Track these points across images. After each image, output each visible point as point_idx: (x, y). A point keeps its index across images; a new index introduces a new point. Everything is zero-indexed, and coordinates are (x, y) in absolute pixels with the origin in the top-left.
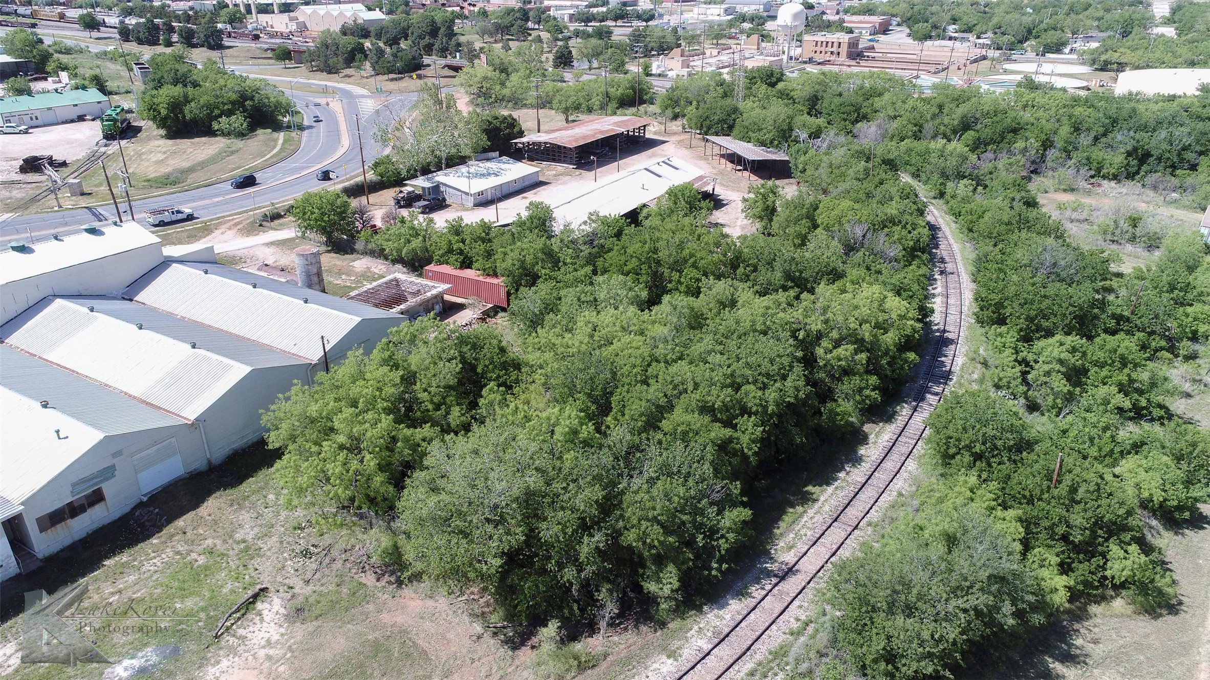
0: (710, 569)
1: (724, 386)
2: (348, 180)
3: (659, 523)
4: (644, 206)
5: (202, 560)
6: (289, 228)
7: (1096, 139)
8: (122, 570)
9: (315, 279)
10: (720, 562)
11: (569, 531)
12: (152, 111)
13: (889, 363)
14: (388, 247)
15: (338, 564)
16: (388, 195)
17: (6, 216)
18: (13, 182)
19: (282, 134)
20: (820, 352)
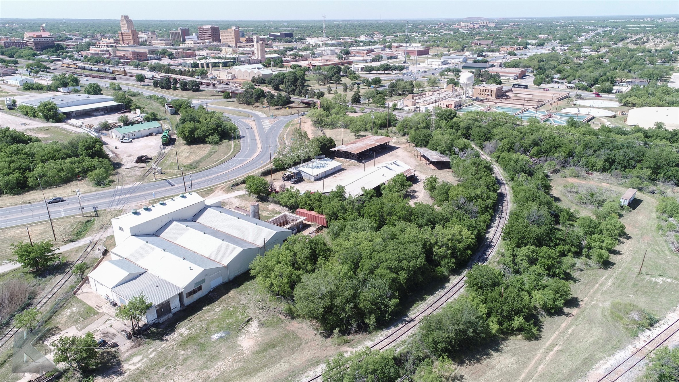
0: (386, 317)
1: (396, 261)
2: (263, 167)
3: (370, 301)
4: (383, 184)
5: (231, 309)
6: (242, 190)
8: (209, 310)
9: (257, 214)
10: (389, 315)
11: (343, 302)
12: (182, 134)
13: (460, 254)
14: (282, 201)
15: (273, 312)
16: (280, 175)
17: (138, 184)
18: (135, 167)
19: (232, 141)
20: (435, 249)
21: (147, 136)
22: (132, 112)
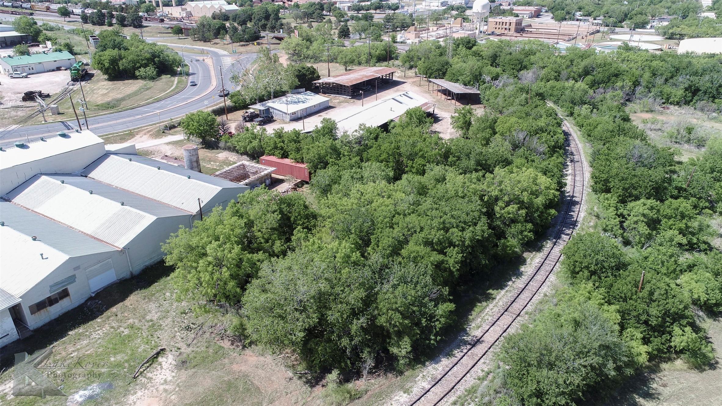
0: (430, 340)
1: (439, 229)
2: (215, 105)
3: (399, 312)
4: (392, 121)
5: (126, 332)
6: (180, 134)
7: (666, 80)
8: (80, 337)
9: (195, 164)
10: (436, 335)
11: (345, 316)
12: (100, 64)
13: (539, 216)
14: (238, 146)
15: (207, 335)
16: (239, 114)
17: (14, 127)
18: (18, 107)
19: (177, 78)
20: (497, 209)
21: (53, 70)
22: (41, 46)
